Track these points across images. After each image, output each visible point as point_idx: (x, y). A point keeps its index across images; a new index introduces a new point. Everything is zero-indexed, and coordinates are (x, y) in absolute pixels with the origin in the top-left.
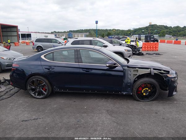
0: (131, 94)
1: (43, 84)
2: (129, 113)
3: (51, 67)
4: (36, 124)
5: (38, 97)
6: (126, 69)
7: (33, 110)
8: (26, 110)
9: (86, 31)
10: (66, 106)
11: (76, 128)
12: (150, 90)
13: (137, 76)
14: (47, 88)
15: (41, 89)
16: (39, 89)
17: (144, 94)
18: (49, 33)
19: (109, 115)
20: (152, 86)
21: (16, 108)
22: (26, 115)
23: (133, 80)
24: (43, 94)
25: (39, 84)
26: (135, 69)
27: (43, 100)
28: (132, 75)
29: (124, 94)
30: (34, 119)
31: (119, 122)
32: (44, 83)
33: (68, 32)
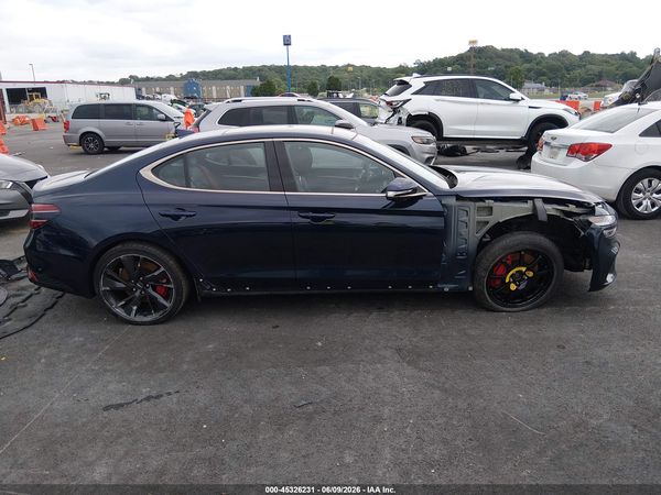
0: (471, 289)
1: (156, 274)
2: (472, 353)
3: (184, 210)
4: (161, 413)
5: (140, 318)
6: (451, 206)
7: (134, 365)
8: (108, 368)
9: (249, 72)
10: (250, 345)
11: (310, 418)
12: (531, 274)
13: (489, 226)
14: (172, 286)
15: (150, 290)
16: (143, 289)
17: (513, 287)
18: (113, 84)
19: (409, 363)
20: (540, 260)
21: (66, 365)
22: (111, 387)
23: (477, 241)
24: (157, 307)
25: (144, 272)
26: (481, 204)
27: (160, 328)
28: (472, 225)
29: (446, 290)
30: (148, 399)
31: (446, 386)
32: (162, 269)
33: (183, 77)
